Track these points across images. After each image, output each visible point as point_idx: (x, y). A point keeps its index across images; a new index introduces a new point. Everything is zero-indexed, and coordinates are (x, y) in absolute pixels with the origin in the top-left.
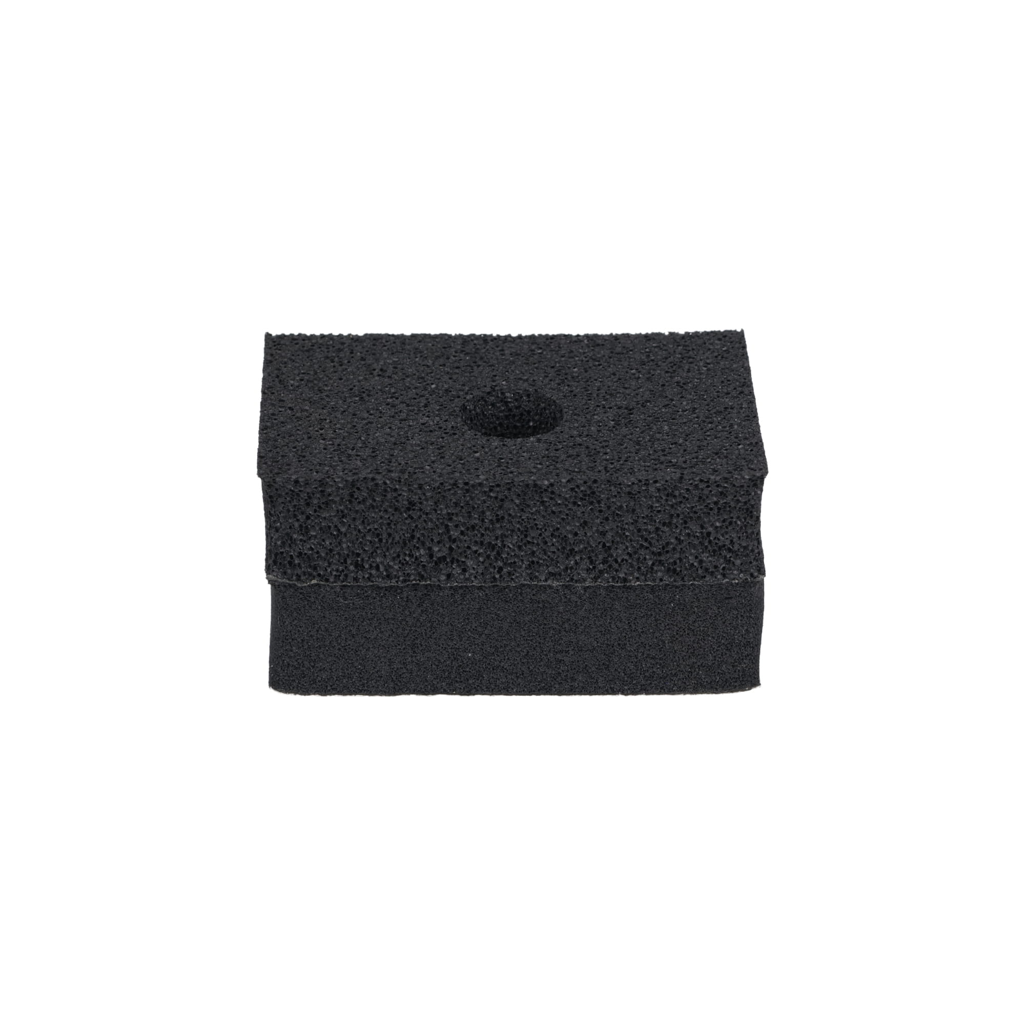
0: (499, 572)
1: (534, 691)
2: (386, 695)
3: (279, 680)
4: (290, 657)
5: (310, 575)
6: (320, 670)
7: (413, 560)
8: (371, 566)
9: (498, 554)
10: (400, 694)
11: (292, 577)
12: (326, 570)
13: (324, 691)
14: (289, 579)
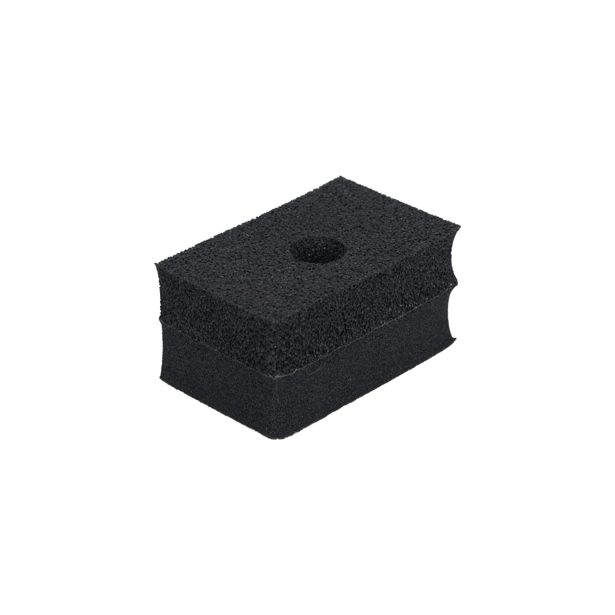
0: (365, 328)
1: (377, 385)
2: (323, 418)
3: (278, 433)
4: (280, 419)
5: (294, 367)
6: (294, 419)
7: (331, 339)
8: (316, 350)
9: (363, 319)
10: (328, 415)
11: (287, 372)
12: (299, 361)
13: (298, 429)
14: (286, 374)
